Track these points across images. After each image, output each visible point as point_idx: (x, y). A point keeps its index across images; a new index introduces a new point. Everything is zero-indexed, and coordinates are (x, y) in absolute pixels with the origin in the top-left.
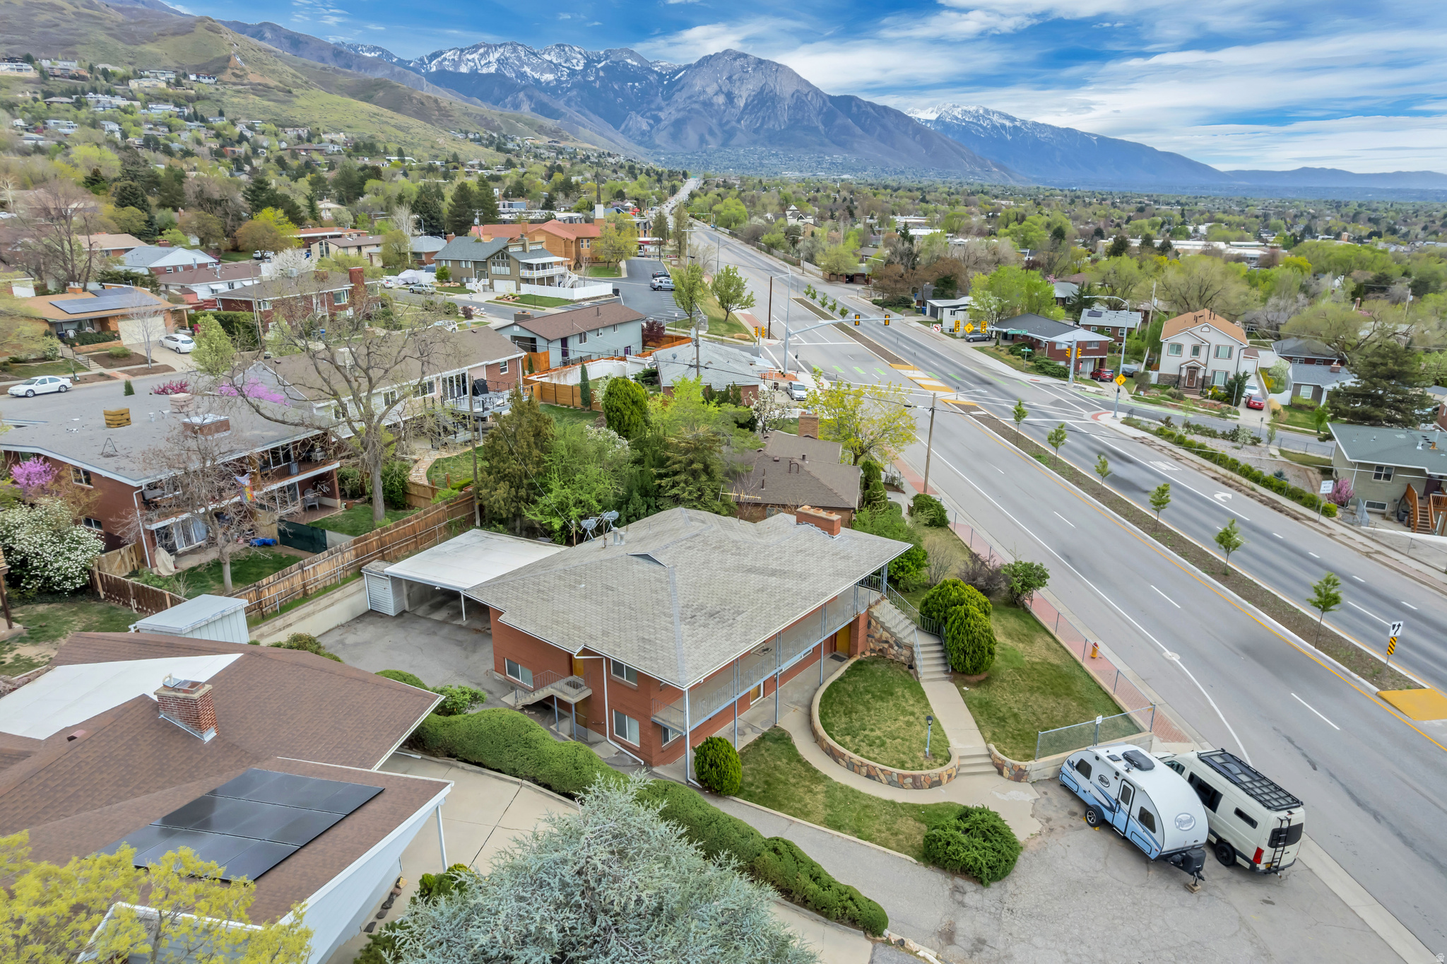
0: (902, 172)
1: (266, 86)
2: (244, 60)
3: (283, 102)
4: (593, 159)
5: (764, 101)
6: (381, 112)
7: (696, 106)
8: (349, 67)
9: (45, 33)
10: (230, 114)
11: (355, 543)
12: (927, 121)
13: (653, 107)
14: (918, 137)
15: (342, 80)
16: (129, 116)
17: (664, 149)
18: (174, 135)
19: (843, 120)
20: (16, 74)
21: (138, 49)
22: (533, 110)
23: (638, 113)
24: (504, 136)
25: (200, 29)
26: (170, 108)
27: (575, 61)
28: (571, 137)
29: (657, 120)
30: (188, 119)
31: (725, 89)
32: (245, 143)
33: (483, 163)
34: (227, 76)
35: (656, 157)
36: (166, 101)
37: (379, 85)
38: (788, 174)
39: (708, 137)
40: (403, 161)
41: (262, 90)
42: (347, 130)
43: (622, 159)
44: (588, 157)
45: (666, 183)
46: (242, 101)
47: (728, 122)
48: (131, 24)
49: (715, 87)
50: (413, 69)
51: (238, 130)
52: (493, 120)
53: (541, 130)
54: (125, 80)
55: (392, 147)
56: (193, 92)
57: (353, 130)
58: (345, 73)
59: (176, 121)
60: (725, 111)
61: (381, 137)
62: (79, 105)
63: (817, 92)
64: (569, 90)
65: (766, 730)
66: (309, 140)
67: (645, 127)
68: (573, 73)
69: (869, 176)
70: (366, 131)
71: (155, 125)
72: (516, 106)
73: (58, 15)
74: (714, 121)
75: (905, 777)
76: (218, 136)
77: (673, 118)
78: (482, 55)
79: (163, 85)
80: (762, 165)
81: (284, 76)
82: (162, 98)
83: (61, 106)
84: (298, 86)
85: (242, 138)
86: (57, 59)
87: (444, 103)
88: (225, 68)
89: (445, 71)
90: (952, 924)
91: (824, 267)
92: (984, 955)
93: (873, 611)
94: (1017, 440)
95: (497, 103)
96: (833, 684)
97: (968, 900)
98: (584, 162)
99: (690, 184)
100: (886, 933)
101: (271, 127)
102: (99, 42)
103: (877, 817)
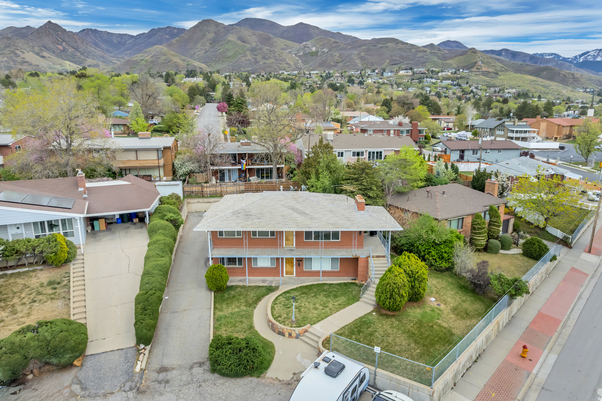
1: (489, 72)
2: (483, 63)
3: (493, 78)
6: (537, 80)
8: (535, 63)
9: (419, 60)
10: (470, 83)
15: (528, 68)
16: (434, 85)
18: (448, 91)
20: (406, 74)
21: (446, 62)
25: (469, 53)
26: (450, 82)
30: (455, 86)
32: (472, 94)
34: (474, 69)
36: (449, 79)
37: (546, 69)
40: (540, 101)
41: (486, 74)
42: (517, 88)
46: (477, 78)
48: (447, 54)
51: (471, 89)
54: (438, 72)
55: (536, 95)
56: (459, 76)
57: (520, 88)
58: (531, 66)
59: (449, 86)
61: (533, 90)
62: (420, 82)
66: (499, 92)
70: (526, 87)
71: (442, 88)
73: (425, 54)
75: (269, 321)
76: (462, 91)
79: (450, 74)
81: (497, 67)
82: (447, 78)
83: (415, 83)
84: (501, 71)
85: (472, 91)
86: (419, 68)
87: (578, 76)
88: (474, 66)
89: (588, 61)
90: (173, 369)
92: (157, 386)
93: (370, 260)
96: (323, 284)
97: (196, 370)
100: (143, 346)
101: (485, 87)
102: (434, 61)
103: (236, 327)
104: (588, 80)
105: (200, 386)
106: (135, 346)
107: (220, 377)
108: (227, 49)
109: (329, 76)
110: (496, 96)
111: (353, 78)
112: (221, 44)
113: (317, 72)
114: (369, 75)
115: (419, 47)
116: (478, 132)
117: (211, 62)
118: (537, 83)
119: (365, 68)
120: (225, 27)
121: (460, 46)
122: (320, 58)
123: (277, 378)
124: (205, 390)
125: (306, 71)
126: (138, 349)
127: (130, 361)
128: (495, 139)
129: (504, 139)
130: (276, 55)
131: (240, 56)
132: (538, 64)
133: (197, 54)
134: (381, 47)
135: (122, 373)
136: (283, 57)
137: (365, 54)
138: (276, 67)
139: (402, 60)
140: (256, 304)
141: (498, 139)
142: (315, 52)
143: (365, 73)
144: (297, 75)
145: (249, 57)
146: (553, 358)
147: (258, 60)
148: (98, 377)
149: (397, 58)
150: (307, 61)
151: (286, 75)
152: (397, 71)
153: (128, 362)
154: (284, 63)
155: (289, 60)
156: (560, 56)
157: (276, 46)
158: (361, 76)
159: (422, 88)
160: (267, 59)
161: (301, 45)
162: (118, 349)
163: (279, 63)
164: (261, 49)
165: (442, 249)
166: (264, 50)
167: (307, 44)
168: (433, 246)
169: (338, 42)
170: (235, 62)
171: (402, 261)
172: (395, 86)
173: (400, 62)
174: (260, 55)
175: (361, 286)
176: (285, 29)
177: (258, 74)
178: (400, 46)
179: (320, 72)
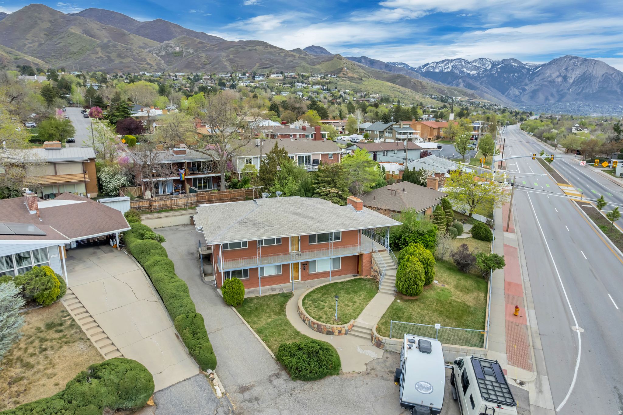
1: (354, 78)
2: (348, 69)
3: (358, 83)
4: (487, 107)
5: (585, 79)
6: (395, 86)
7: (546, 83)
8: (390, 71)
9: (288, 64)
10: (338, 88)
13: (523, 84)
15: (385, 75)
16: (306, 90)
17: (526, 103)
18: (319, 96)
20: (277, 78)
21: (314, 67)
22: (465, 87)
23: (515, 87)
24: (448, 97)
25: (335, 59)
26: (320, 87)
27: (487, 65)
28: (479, 97)
29: (524, 90)
30: (325, 90)
31: (563, 74)
32: (341, 98)
33: (433, 106)
34: (341, 75)
35: (521, 107)
36: (319, 84)
37: (399, 77)
38: (594, 115)
39: (550, 97)
40: (399, 105)
41: (352, 79)
42: (380, 93)
43: (502, 107)
44: (485, 106)
45: (519, 117)
46: (344, 83)
47: (562, 90)
48: (314, 59)
49: (557, 73)
50: (416, 71)
51: (340, 93)
52: (444, 90)
53: (465, 94)
54: (309, 77)
55: (396, 100)
56: (328, 81)
57: (382, 93)
58: (387, 73)
59: (320, 91)
60: (561, 85)
61: (393, 96)
62: (292, 87)
64: (482, 77)
65: (285, 292)
66: (365, 97)
67: (517, 93)
68: (485, 70)
70: (387, 93)
71: (314, 93)
72: (457, 85)
73: (293, 58)
74: (555, 90)
75: (314, 323)
76: (333, 96)
77: (532, 89)
78: (446, 64)
79: (319, 79)
80: (579, 110)
81: (361, 74)
82: (317, 83)
83: (287, 87)
84: (365, 77)
85: (341, 96)
86: (290, 72)
87: (424, 84)
88: (341, 72)
89: (429, 71)
90: (253, 386)
91: (564, 146)
92: (250, 405)
93: (374, 255)
94: (598, 218)
95: (449, 84)
96: (334, 283)
97: (276, 382)
98: (482, 107)
99: (532, 118)
100: (209, 371)
101: (352, 92)
102: (303, 66)
103: (283, 335)
104: (432, 88)
105: (292, 395)
106: (201, 373)
107: (304, 382)
108: (70, 43)
109: (197, 79)
110: (362, 101)
111: (223, 81)
112: (60, 37)
113: (184, 74)
114: (240, 78)
115: (288, 52)
116: (368, 134)
117: (50, 58)
118: (395, 89)
119: (235, 71)
120: (64, 16)
121: (324, 52)
122: (185, 59)
123: (354, 372)
124: (298, 397)
125: (171, 72)
126: (205, 375)
127: (206, 388)
128: (385, 141)
129: (392, 141)
130: (134, 53)
131: (88, 52)
132: (392, 72)
133: (27, 46)
134: (250, 50)
135: (206, 402)
136: (143, 56)
137: (233, 57)
138: (135, 67)
139: (272, 64)
140: (283, 311)
141: (387, 141)
142: (179, 52)
143: (236, 76)
144: (162, 77)
145: (100, 54)
146: (532, 313)
147: (113, 58)
148: (183, 411)
149: (267, 62)
150: (170, 61)
151: (148, 77)
152: (268, 75)
153: (205, 389)
154: (144, 63)
155: (150, 60)
156: (408, 66)
157: (132, 44)
158: (232, 79)
159: (295, 92)
160: (123, 58)
161: (162, 44)
162: (183, 379)
163: (138, 63)
164: (115, 46)
165: (427, 238)
166: (119, 47)
167: (169, 44)
168: (417, 237)
169: (204, 43)
170: (83, 60)
171: (413, 251)
172: (268, 90)
173: (271, 66)
174: (114, 53)
175: (369, 280)
176: (141, 25)
177: (115, 74)
178: (269, 49)
179: (186, 74)
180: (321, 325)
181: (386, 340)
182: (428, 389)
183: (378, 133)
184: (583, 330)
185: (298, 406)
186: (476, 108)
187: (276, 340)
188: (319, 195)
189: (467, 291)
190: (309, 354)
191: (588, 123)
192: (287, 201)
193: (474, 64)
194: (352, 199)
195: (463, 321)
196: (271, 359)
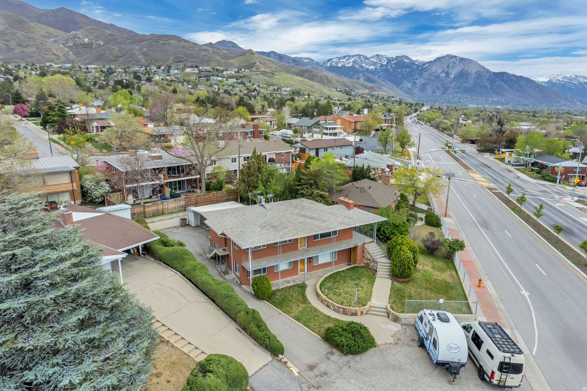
0: (527, 105)
1: (266, 72)
2: (260, 63)
3: (271, 77)
4: (385, 99)
5: (463, 75)
7: (432, 78)
8: (298, 65)
9: (203, 58)
10: (252, 82)
11: (185, 198)
12: (543, 82)
13: (414, 78)
14: (537, 90)
15: (294, 70)
16: (221, 83)
17: (417, 95)
18: (234, 89)
19: (499, 83)
20: (192, 71)
21: (228, 61)
22: (365, 80)
23: (407, 81)
24: (351, 90)
25: (248, 54)
26: (234, 80)
27: (383, 61)
28: (378, 90)
29: (415, 83)
30: (239, 84)
31: (445, 71)
33: (339, 99)
34: (254, 69)
35: (413, 98)
36: (234, 78)
37: (307, 71)
38: (471, 106)
39: (436, 90)
40: (309, 98)
41: (264, 73)
42: (291, 87)
43: (397, 99)
44: (383, 98)
45: (413, 108)
46: (257, 77)
47: (446, 84)
48: (227, 53)
49: (441, 70)
50: (321, 66)
51: (254, 87)
52: (348, 84)
53: (366, 87)
54: (223, 71)
55: (306, 93)
56: (242, 75)
57: (293, 87)
58: (295, 67)
59: (235, 84)
60: (445, 80)
61: (303, 89)
62: (208, 80)
63: (488, 71)
64: (380, 72)
65: (299, 283)
66: (277, 90)
67: (410, 86)
68: (382, 65)
69: (510, 107)
70: (297, 87)
71: (229, 86)
72: (358, 79)
73: (207, 52)
74: (440, 84)
75: (340, 308)
76: (247, 89)
77: (422, 83)
78: (347, 60)
79: (233, 73)
80: (460, 102)
81: (273, 68)
82: (232, 77)
83: (203, 81)
84: (276, 71)
85: (255, 90)
86: (204, 66)
87: (329, 78)
88: (254, 66)
89: (333, 66)
90: (317, 364)
91: (461, 136)
92: (322, 379)
93: (366, 246)
94: (508, 202)
95: (350, 78)
96: (337, 272)
97: (333, 358)
98: (381, 99)
99: (424, 108)
100: (281, 356)
101: (265, 86)
102: (217, 60)
103: (318, 320)
104: (337, 81)
105: (350, 367)
106: (274, 358)
109: (111, 72)
110: (275, 94)
111: (138, 74)
113: (95, 66)
114: (155, 71)
115: (201, 46)
116: (297, 129)
118: (305, 83)
119: (149, 64)
122: (95, 51)
123: (386, 343)
124: (355, 368)
125: (81, 64)
126: (278, 359)
128: (312, 135)
129: (320, 135)
130: (37, 43)
132: (299, 66)
134: (163, 44)
135: (290, 381)
136: (48, 47)
137: (147, 50)
138: (40, 58)
139: (187, 58)
140: (306, 300)
141: (315, 135)
142: (89, 44)
143: (150, 69)
144: (72, 69)
147: (12, 47)
149: (182, 56)
150: (79, 53)
151: (57, 68)
152: (183, 69)
153: (283, 371)
154: (50, 53)
155: (56, 50)
156: (314, 61)
157: (34, 32)
158: (148, 73)
159: (211, 86)
160: (25, 47)
161: (68, 34)
162: (263, 365)
163: (43, 54)
164: (13, 34)
167: (77, 34)
169: (115, 35)
171: (401, 241)
172: (185, 84)
173: (185, 60)
174: (13, 42)
175: (363, 267)
176: (42, 12)
177: (17, 65)
178: (183, 44)
179: (99, 67)
180: (346, 309)
181: (401, 315)
182: (456, 348)
183: (306, 128)
184: (529, 294)
185: (359, 374)
186: (376, 100)
187: (315, 325)
188: (303, 195)
189: (442, 270)
190: (353, 333)
191: (468, 113)
192: (290, 204)
193: (372, 60)
194: (343, 200)
195: (450, 295)
196: (319, 341)
